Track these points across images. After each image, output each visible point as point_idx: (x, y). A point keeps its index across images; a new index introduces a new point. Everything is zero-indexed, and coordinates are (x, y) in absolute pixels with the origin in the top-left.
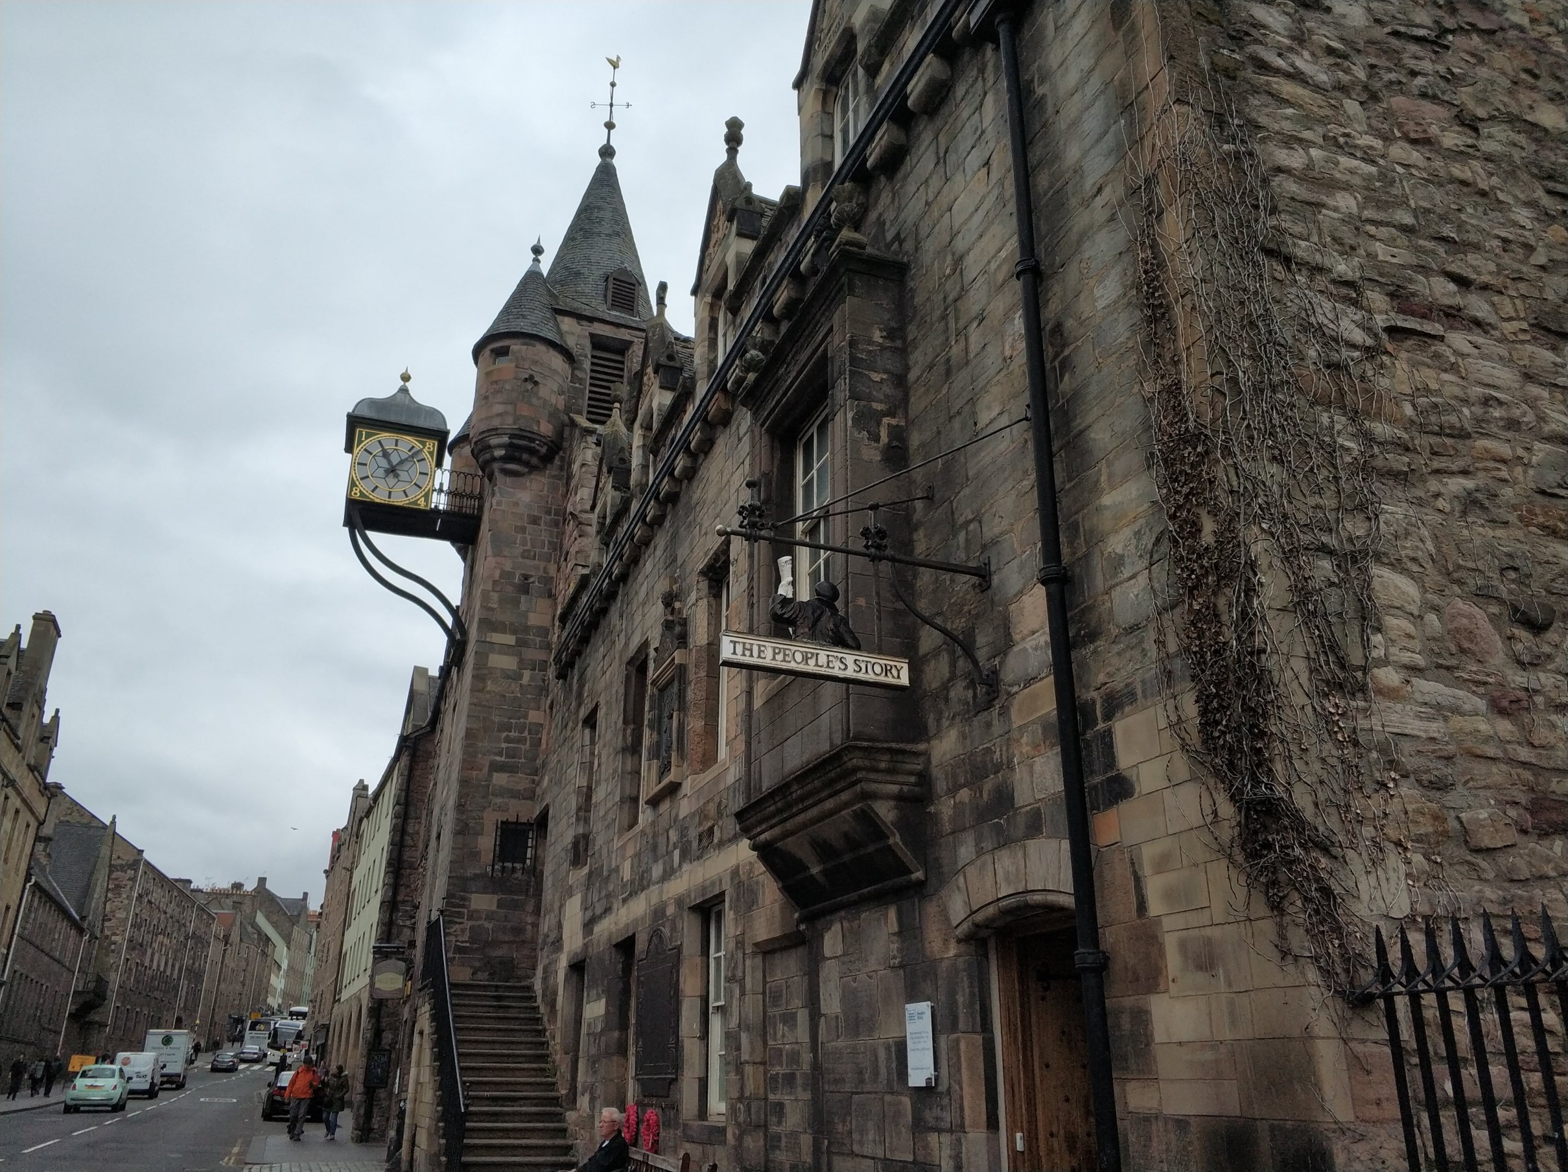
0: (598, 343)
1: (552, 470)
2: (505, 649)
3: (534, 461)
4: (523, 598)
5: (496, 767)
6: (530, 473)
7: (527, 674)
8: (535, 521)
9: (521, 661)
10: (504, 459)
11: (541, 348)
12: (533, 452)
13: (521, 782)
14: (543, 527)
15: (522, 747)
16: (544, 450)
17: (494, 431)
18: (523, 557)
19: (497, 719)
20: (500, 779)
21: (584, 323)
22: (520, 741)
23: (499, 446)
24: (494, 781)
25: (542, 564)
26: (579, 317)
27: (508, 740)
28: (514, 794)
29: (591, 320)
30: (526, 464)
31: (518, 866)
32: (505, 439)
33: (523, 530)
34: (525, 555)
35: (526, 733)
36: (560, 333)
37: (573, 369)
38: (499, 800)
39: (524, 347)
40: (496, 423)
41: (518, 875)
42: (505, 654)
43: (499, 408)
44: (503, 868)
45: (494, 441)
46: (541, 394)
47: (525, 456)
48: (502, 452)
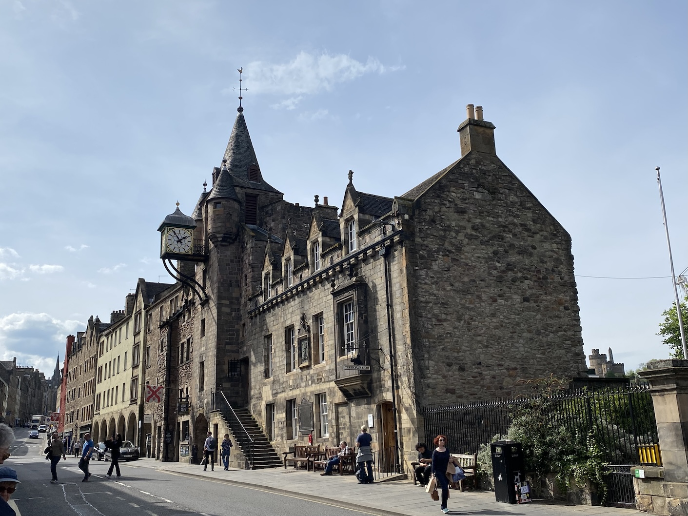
0: (247, 195)
1: (236, 243)
2: (226, 305)
3: (231, 241)
4: (230, 288)
5: (227, 344)
6: (229, 245)
7: (234, 313)
8: (232, 261)
9: (231, 309)
10: (222, 241)
11: (231, 202)
12: (230, 238)
13: (234, 348)
14: (235, 263)
15: (234, 337)
16: (234, 237)
17: (218, 232)
18: (229, 274)
19: (226, 328)
20: (228, 347)
21: (244, 189)
22: (234, 335)
23: (220, 237)
24: (227, 348)
25: (236, 276)
26: (242, 187)
27: (229, 335)
28: (233, 352)
29: (245, 188)
30: (229, 242)
31: (236, 373)
32: (222, 235)
33: (228, 265)
34: (230, 273)
35: (235, 332)
36: (236, 194)
37: (241, 206)
38: (228, 354)
39: (226, 202)
40: (219, 229)
41: (236, 376)
42: (228, 307)
43: (220, 224)
44: (231, 374)
45: (218, 236)
46: (233, 218)
47: (228, 240)
48: (221, 239)
